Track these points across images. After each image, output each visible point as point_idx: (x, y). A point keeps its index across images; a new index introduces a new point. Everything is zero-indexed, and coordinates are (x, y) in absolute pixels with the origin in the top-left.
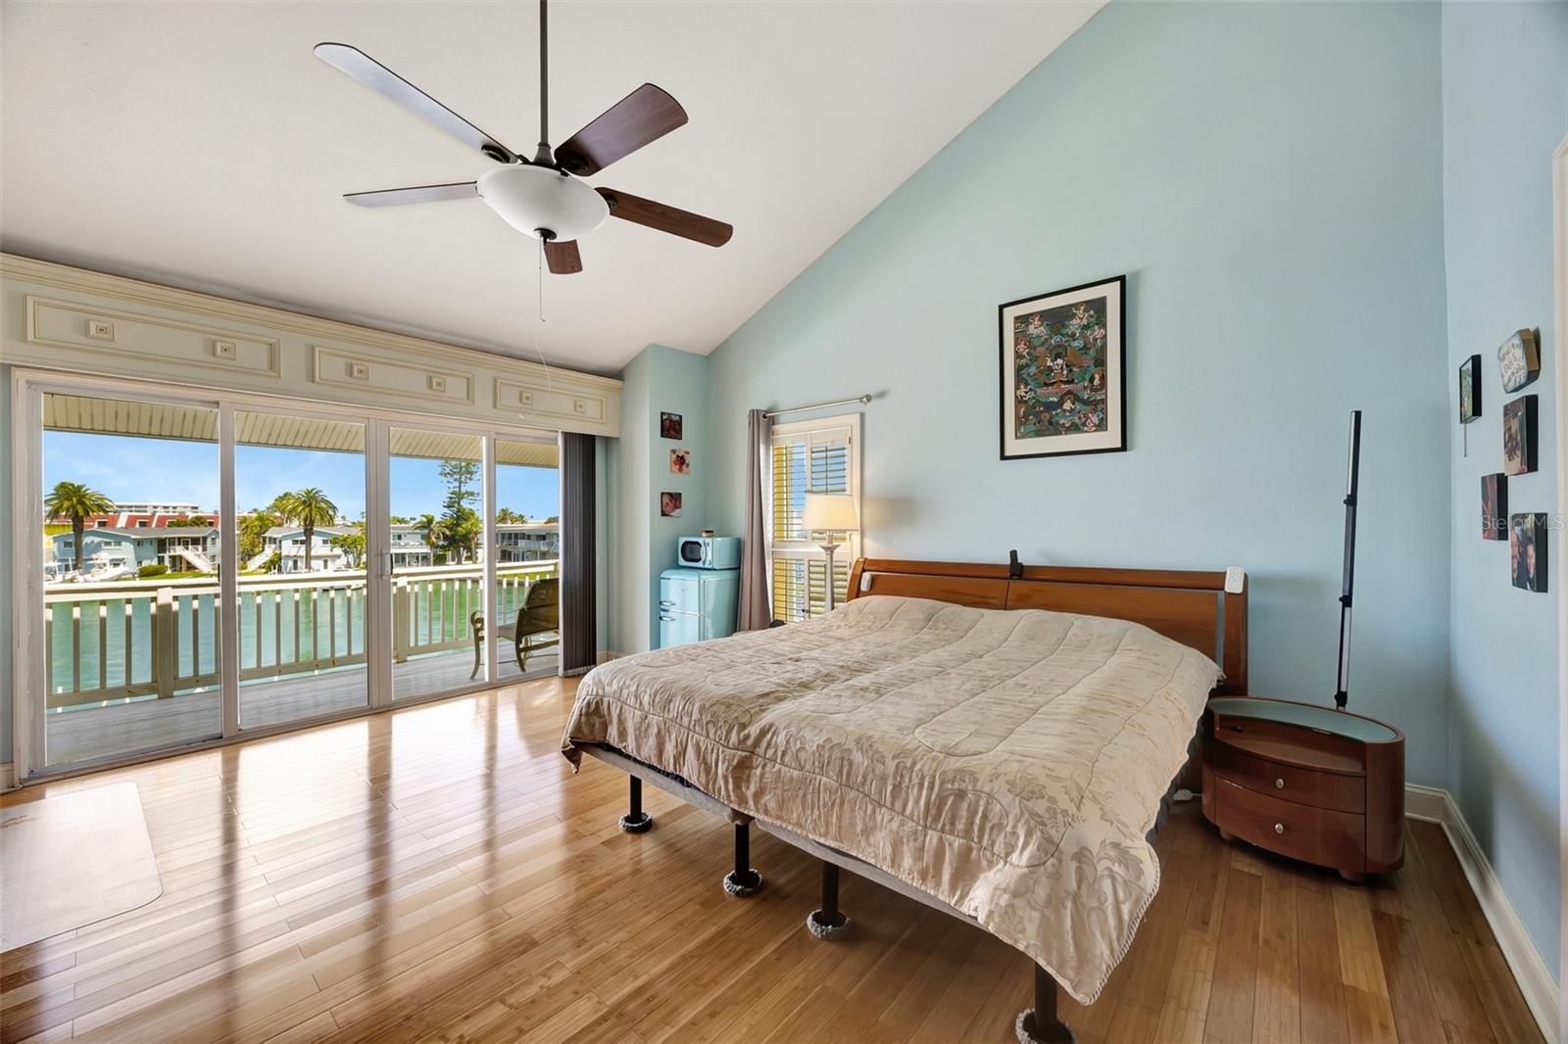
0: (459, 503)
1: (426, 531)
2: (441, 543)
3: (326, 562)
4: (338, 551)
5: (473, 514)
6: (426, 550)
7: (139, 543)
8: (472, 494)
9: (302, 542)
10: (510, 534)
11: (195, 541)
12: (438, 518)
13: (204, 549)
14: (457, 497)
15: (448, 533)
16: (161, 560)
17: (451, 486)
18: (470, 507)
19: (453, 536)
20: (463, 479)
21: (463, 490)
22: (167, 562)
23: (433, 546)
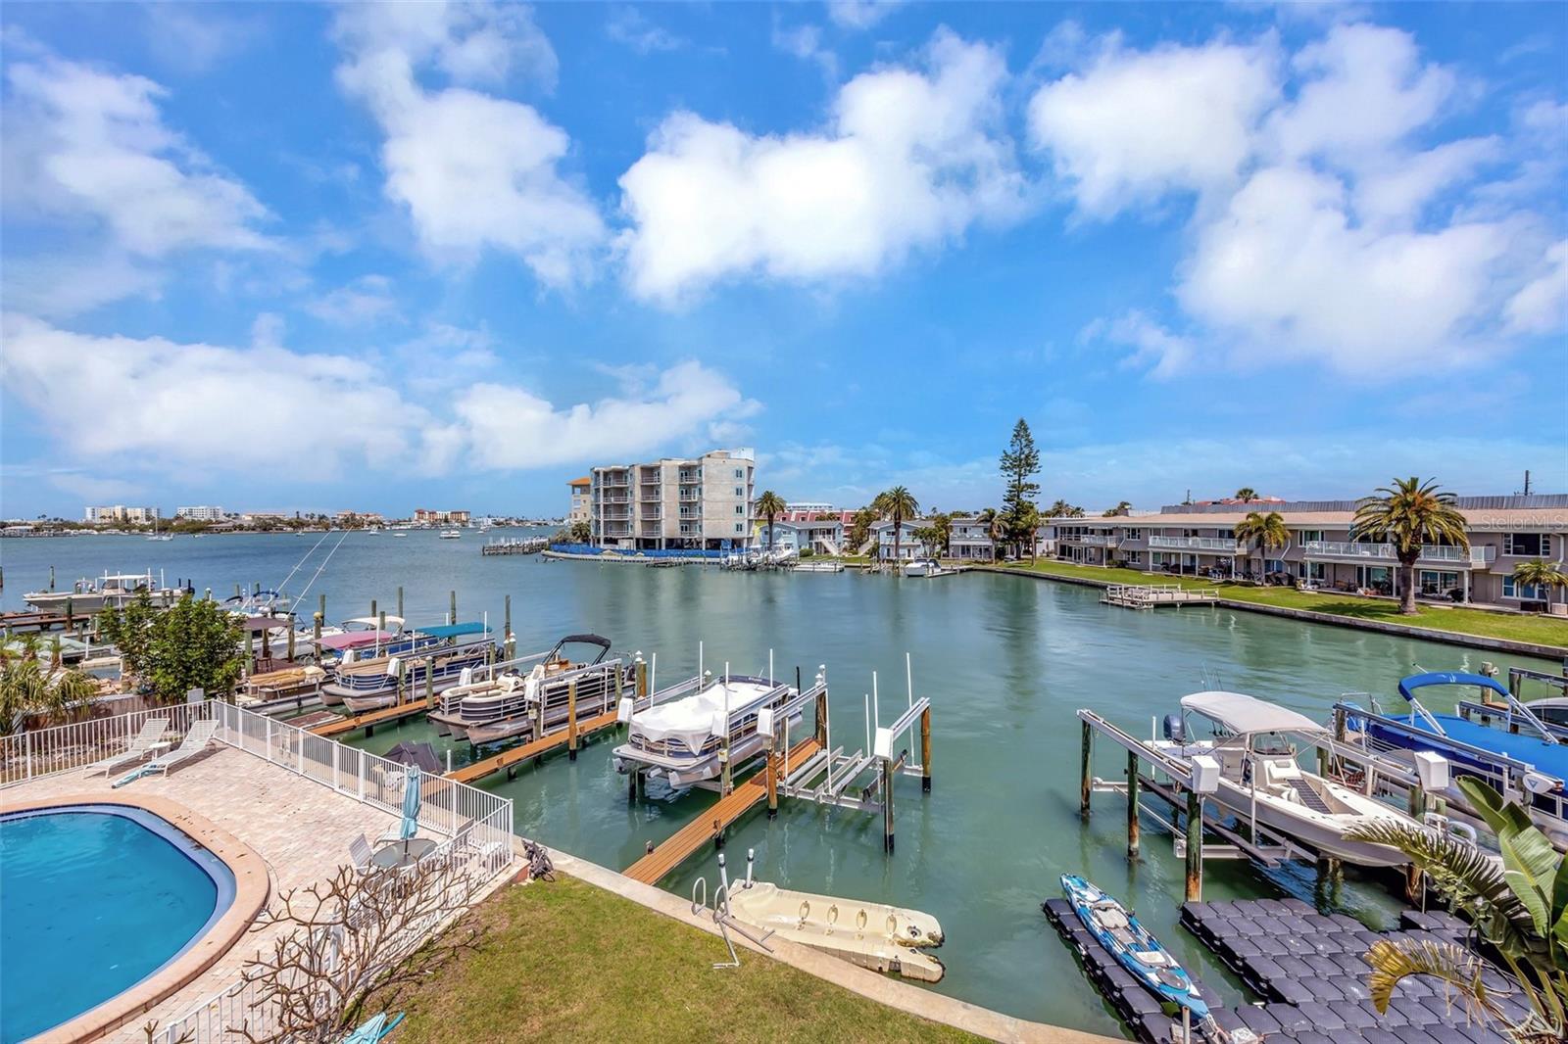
0: (1018, 497)
1: (989, 524)
2: (1001, 536)
3: (909, 551)
4: (918, 542)
5: (1032, 507)
6: (989, 543)
7: (799, 532)
8: (1031, 486)
9: (893, 534)
10: (1071, 529)
11: (829, 532)
12: (999, 512)
13: (834, 538)
14: (1017, 489)
15: (1008, 526)
16: (811, 546)
17: (1011, 479)
18: (1029, 499)
19: (1012, 530)
20: (1023, 471)
21: (1023, 482)
22: (814, 545)
23: (995, 539)
